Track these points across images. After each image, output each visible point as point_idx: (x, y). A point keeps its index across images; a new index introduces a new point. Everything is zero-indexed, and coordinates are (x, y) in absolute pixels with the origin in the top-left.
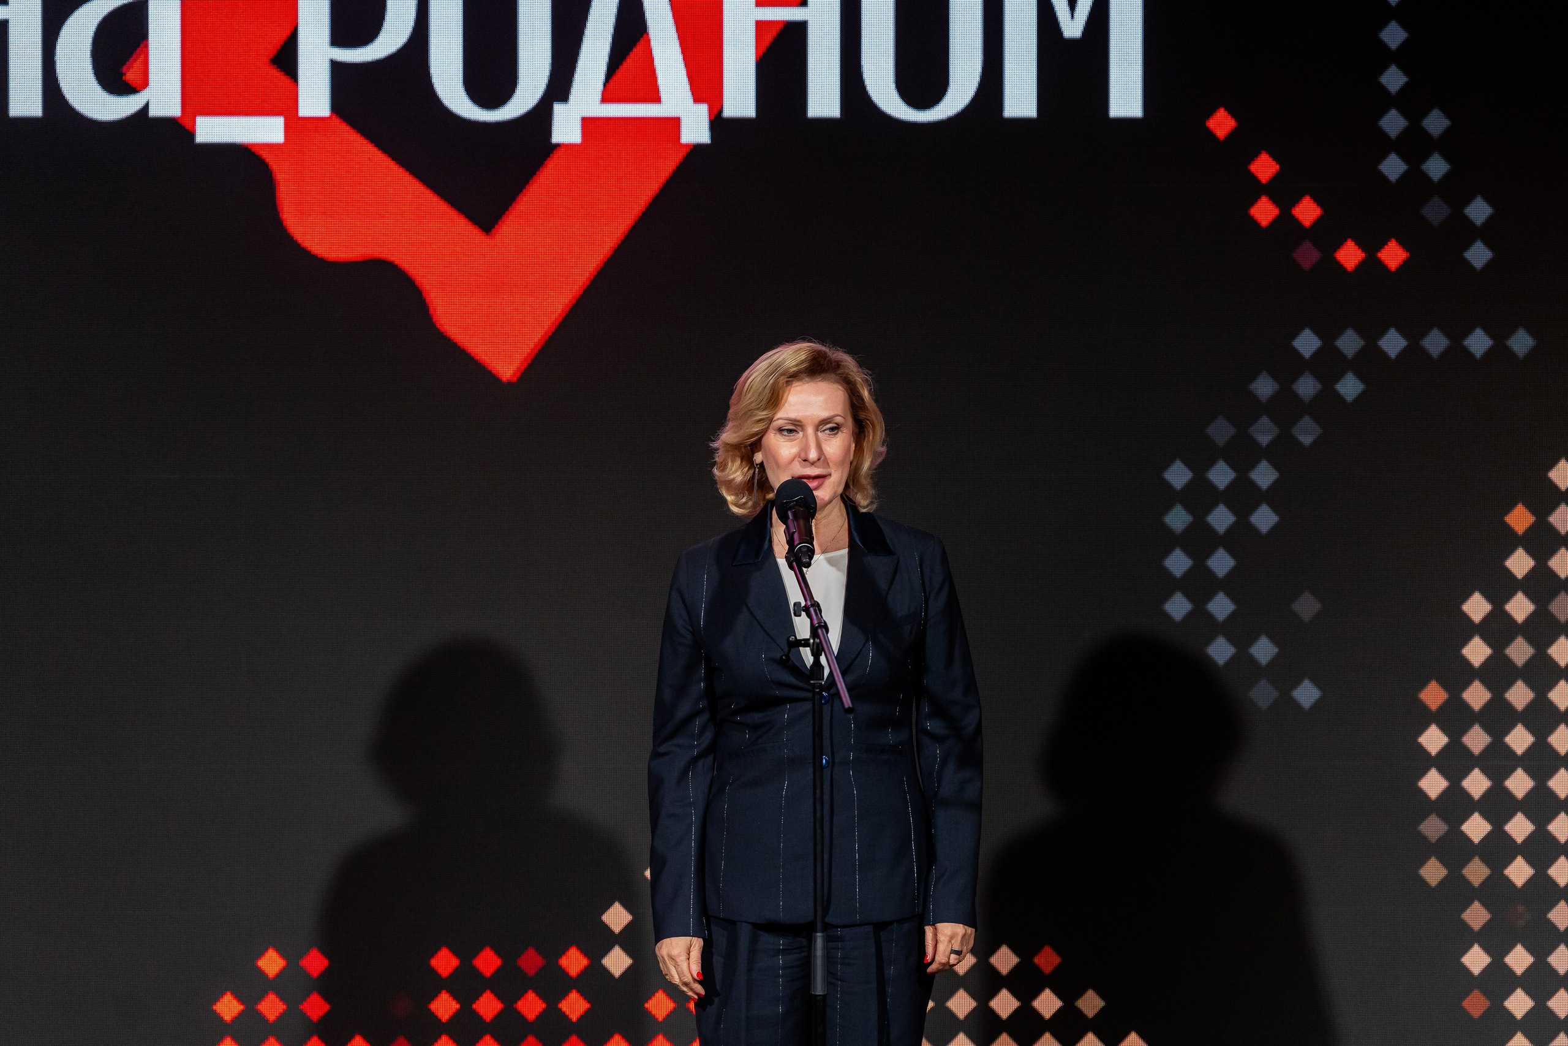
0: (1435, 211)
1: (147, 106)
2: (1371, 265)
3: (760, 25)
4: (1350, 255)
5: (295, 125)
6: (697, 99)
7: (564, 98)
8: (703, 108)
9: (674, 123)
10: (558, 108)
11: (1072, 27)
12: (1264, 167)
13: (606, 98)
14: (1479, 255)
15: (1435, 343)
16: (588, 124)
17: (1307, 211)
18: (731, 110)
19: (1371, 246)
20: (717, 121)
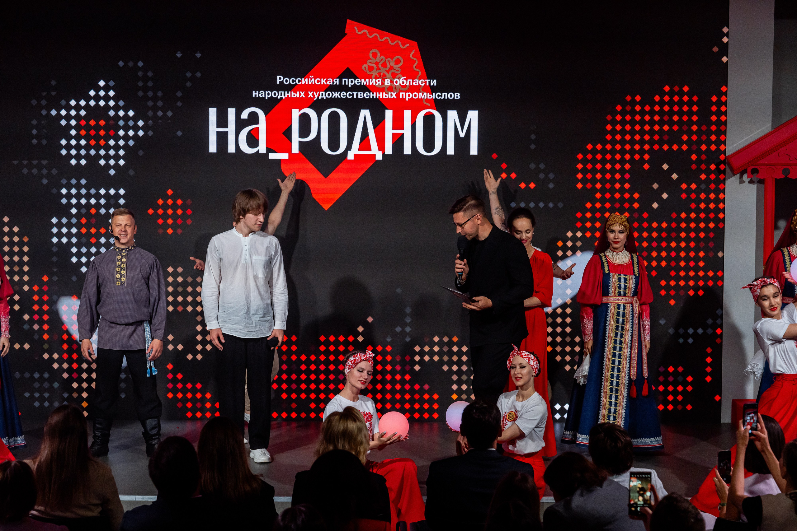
0: (542, 176)
1: (258, 150)
2: (527, 187)
3: (393, 134)
4: (523, 185)
5: (291, 155)
6: (379, 150)
7: (350, 150)
8: (381, 152)
9: (374, 155)
10: (349, 152)
11: (462, 135)
12: (504, 166)
13: (359, 150)
14: (551, 186)
15: (541, 205)
16: (355, 155)
17: (513, 176)
18: (386, 153)
19: (527, 184)
20: (384, 155)
